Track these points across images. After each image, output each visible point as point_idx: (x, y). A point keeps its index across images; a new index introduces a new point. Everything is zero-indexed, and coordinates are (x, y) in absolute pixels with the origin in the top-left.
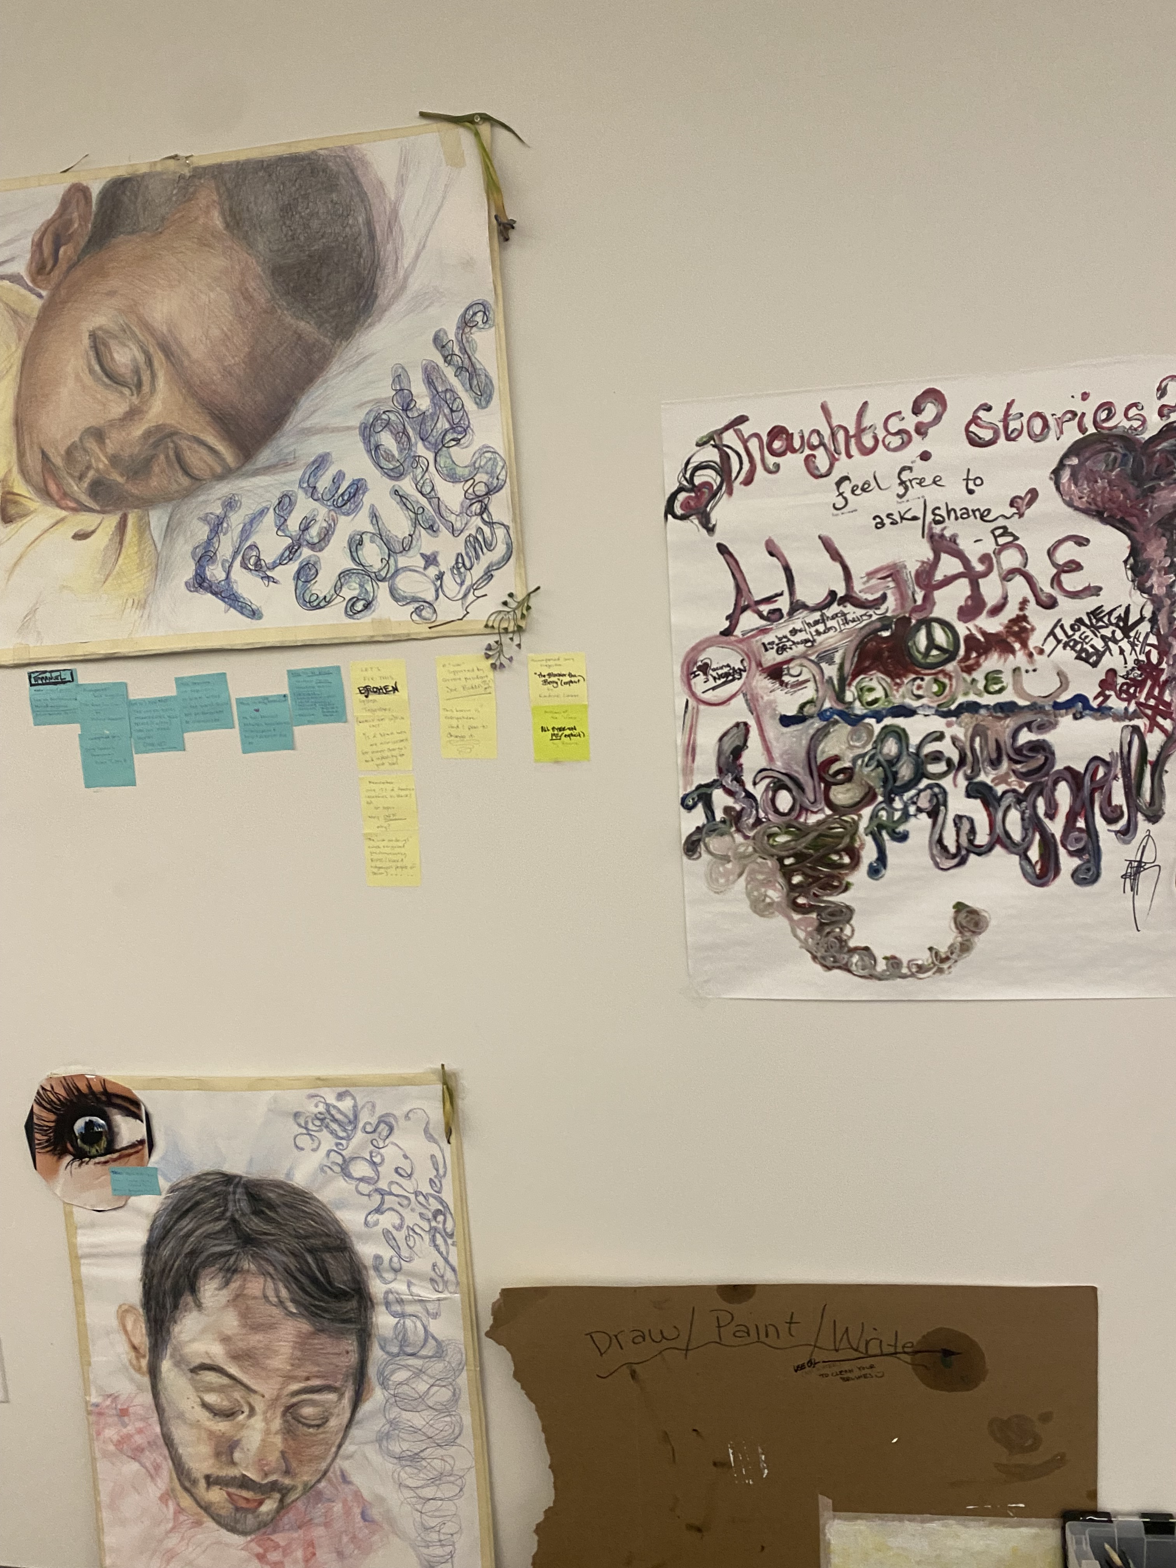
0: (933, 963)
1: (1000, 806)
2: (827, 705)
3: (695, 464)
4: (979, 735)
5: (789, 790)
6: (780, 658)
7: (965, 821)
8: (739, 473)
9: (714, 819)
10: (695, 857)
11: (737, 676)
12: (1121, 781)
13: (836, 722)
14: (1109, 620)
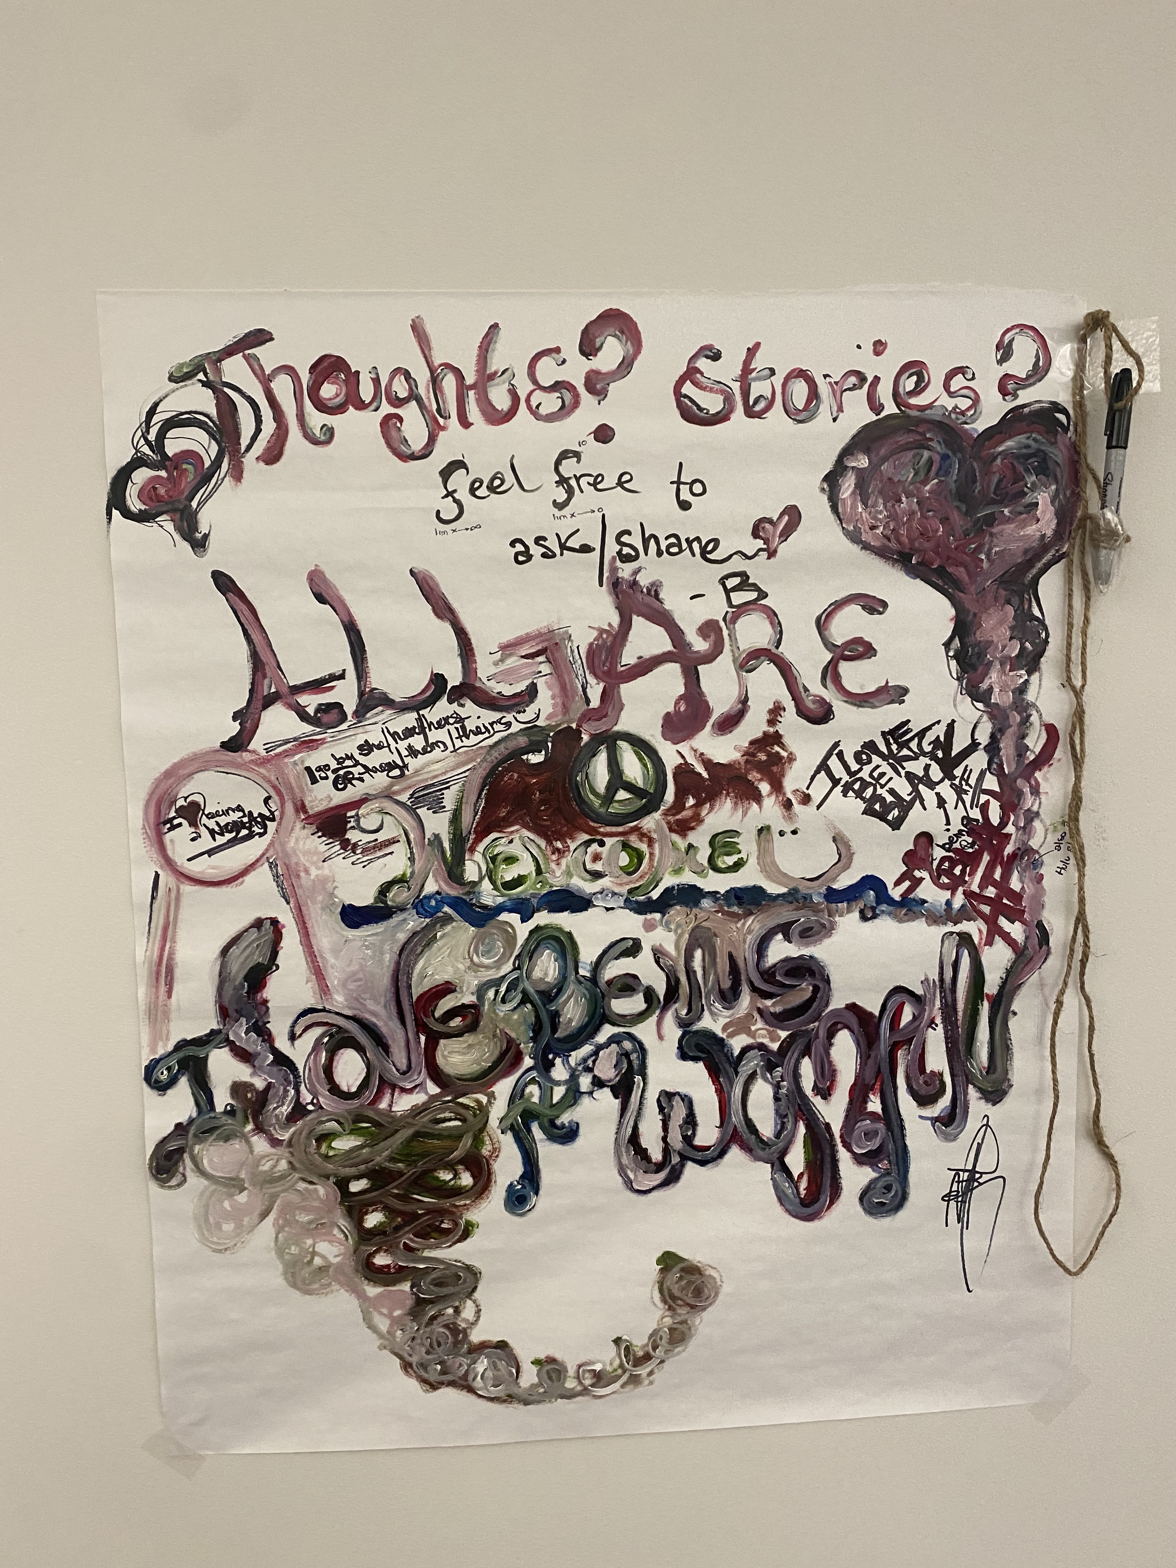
0: (621, 1366)
1: (737, 1073)
2: (431, 887)
3: (168, 415)
4: (700, 946)
5: (360, 1049)
6: (339, 798)
7: (677, 1102)
8: (254, 438)
9: (213, 1108)
10: (173, 1182)
11: (256, 829)
12: (940, 1029)
13: (448, 919)
14: (919, 745)
